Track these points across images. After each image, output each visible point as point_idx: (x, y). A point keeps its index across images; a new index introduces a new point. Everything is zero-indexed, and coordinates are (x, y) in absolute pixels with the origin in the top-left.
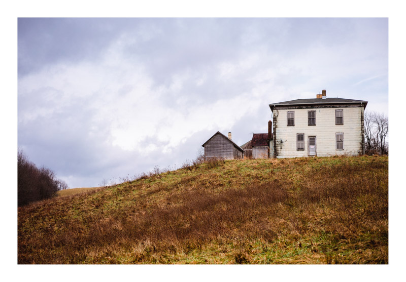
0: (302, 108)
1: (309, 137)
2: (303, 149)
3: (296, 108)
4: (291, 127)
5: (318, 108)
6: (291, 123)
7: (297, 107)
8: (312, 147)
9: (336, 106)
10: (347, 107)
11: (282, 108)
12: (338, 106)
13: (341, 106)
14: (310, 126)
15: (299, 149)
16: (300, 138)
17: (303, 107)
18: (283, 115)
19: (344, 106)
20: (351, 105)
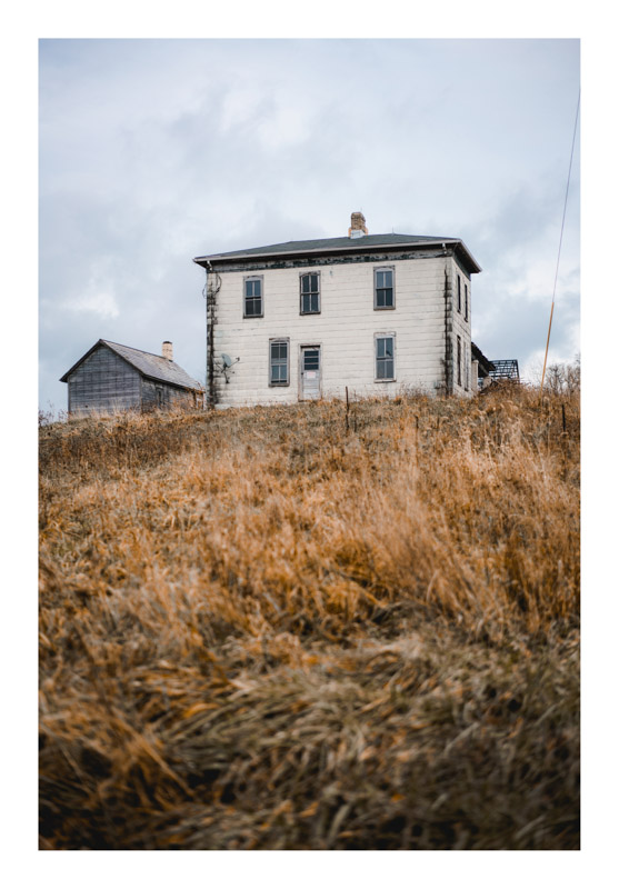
0: (282, 266)
1: (302, 347)
2: (284, 383)
3: (267, 268)
4: (253, 322)
5: (326, 264)
6: (253, 308)
7: (269, 264)
8: (310, 375)
9: (374, 256)
10: (404, 258)
11: (230, 267)
12: (381, 256)
13: (389, 255)
14: (306, 317)
15: (274, 383)
16: (279, 350)
17: (288, 263)
18: (233, 286)
19: (399, 254)
20: (418, 253)
